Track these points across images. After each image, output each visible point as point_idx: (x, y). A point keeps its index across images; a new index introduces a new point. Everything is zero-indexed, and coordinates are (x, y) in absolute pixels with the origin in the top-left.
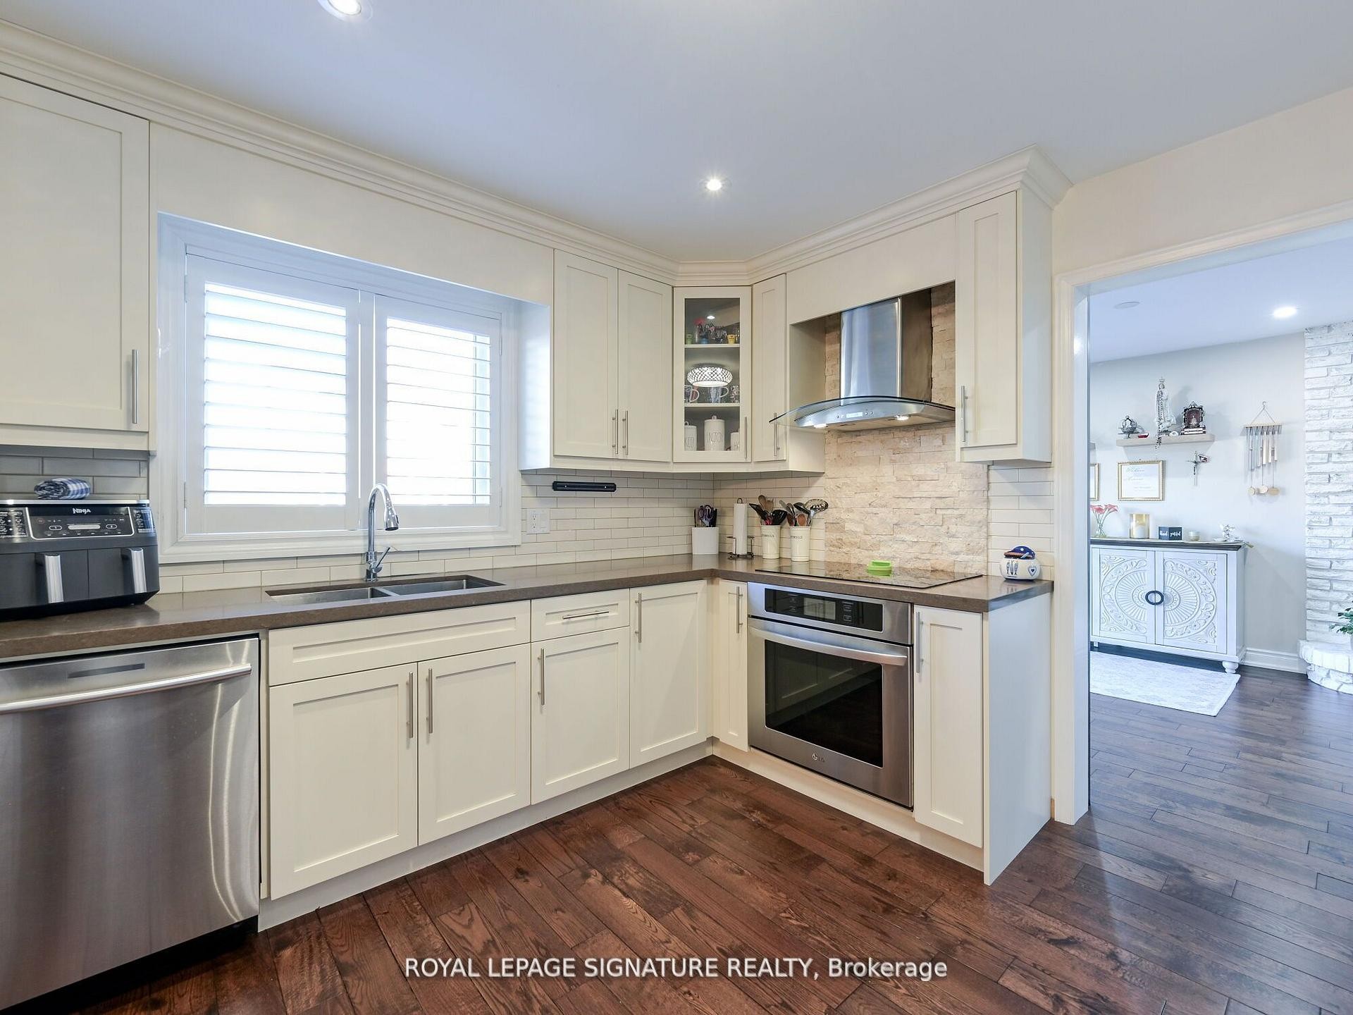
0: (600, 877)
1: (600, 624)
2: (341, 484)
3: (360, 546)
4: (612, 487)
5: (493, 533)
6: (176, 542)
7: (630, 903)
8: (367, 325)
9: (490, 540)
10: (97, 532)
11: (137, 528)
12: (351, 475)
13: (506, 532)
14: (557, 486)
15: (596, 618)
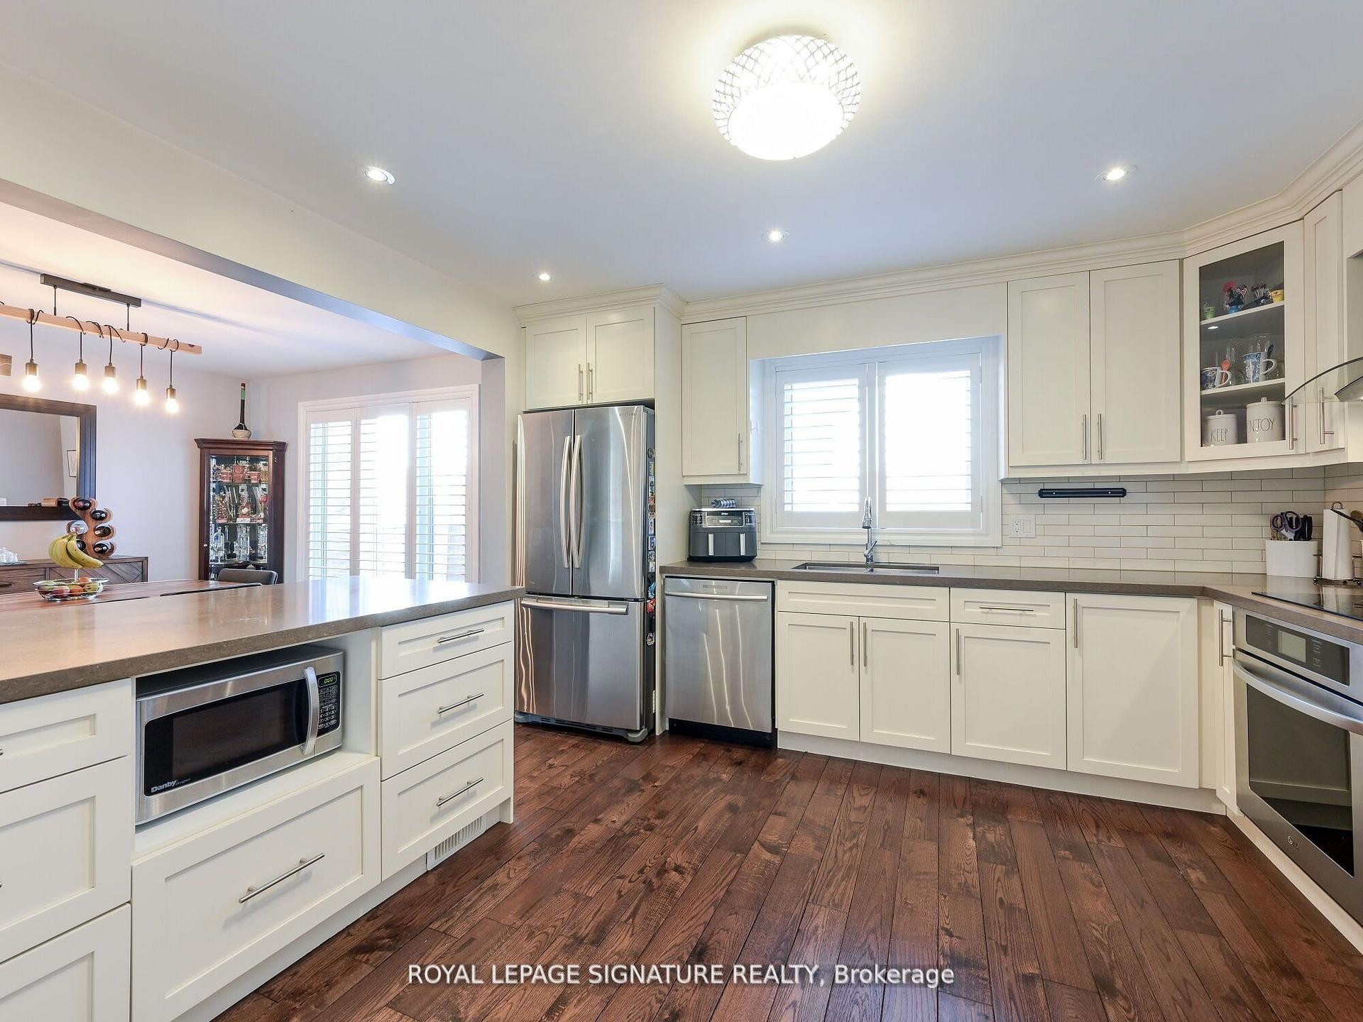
0: (971, 821)
1: (1025, 620)
2: (856, 497)
3: (863, 539)
4: (1122, 493)
5: (974, 535)
6: (772, 532)
7: (972, 843)
8: (872, 386)
9: (970, 541)
10: (730, 524)
11: (746, 522)
12: (862, 492)
13: (987, 535)
14: (1043, 493)
15: (1021, 615)
